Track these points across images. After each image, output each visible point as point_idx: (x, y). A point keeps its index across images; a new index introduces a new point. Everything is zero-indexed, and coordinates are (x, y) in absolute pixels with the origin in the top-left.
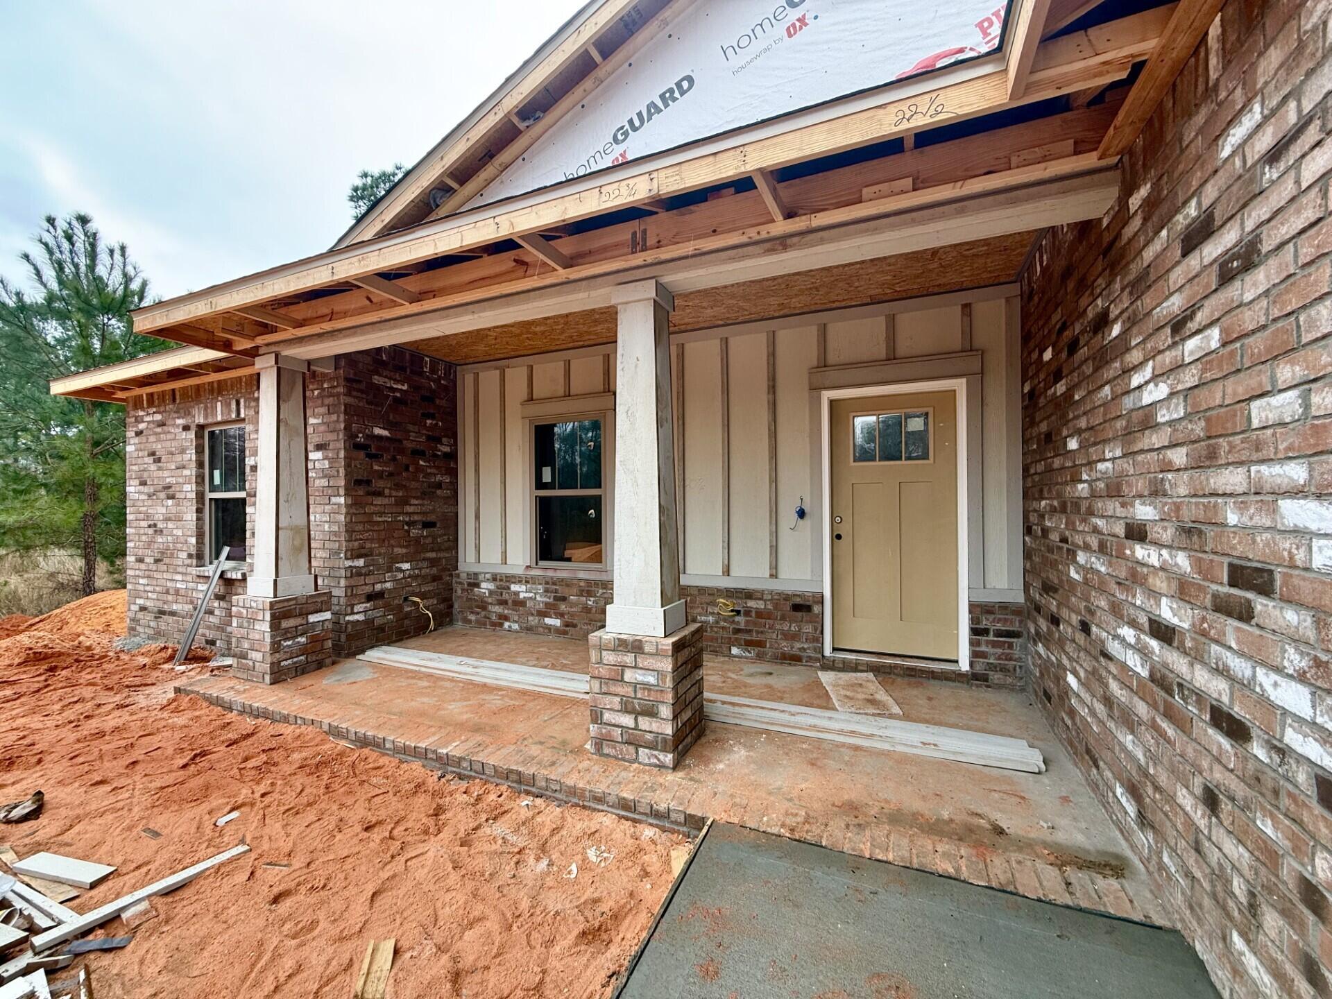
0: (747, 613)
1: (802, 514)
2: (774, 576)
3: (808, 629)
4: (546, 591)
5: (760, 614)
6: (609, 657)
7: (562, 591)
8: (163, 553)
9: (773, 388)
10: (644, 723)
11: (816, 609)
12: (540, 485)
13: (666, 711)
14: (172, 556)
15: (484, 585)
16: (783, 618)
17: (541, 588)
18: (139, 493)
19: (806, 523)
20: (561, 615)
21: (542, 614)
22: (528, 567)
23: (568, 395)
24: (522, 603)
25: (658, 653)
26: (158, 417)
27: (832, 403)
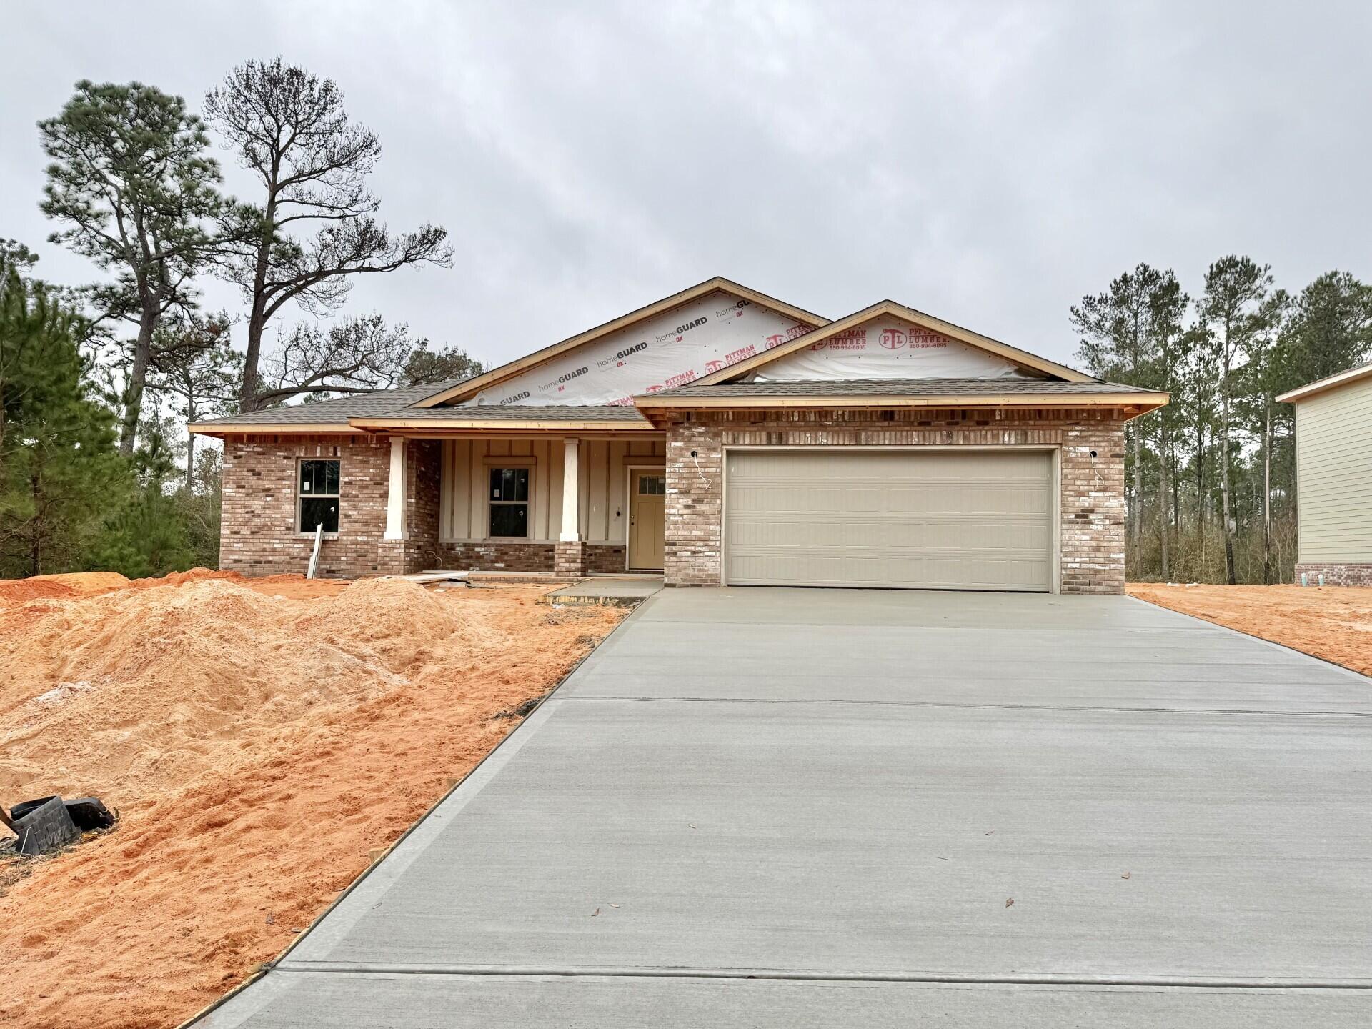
0: (595, 554)
1: (618, 514)
2: (607, 539)
3: (619, 559)
4: (496, 550)
5: (600, 554)
6: (562, 547)
7: (505, 550)
8: (259, 528)
9: (608, 463)
10: (572, 565)
11: (623, 551)
12: (493, 498)
13: (579, 561)
14: (270, 529)
15: (458, 549)
16: (610, 556)
17: (493, 549)
18: (235, 492)
19: (620, 517)
20: (504, 561)
21: (493, 562)
22: (484, 539)
23: (510, 455)
24: (482, 557)
25: (577, 545)
26: (260, 450)
27: (631, 470)
